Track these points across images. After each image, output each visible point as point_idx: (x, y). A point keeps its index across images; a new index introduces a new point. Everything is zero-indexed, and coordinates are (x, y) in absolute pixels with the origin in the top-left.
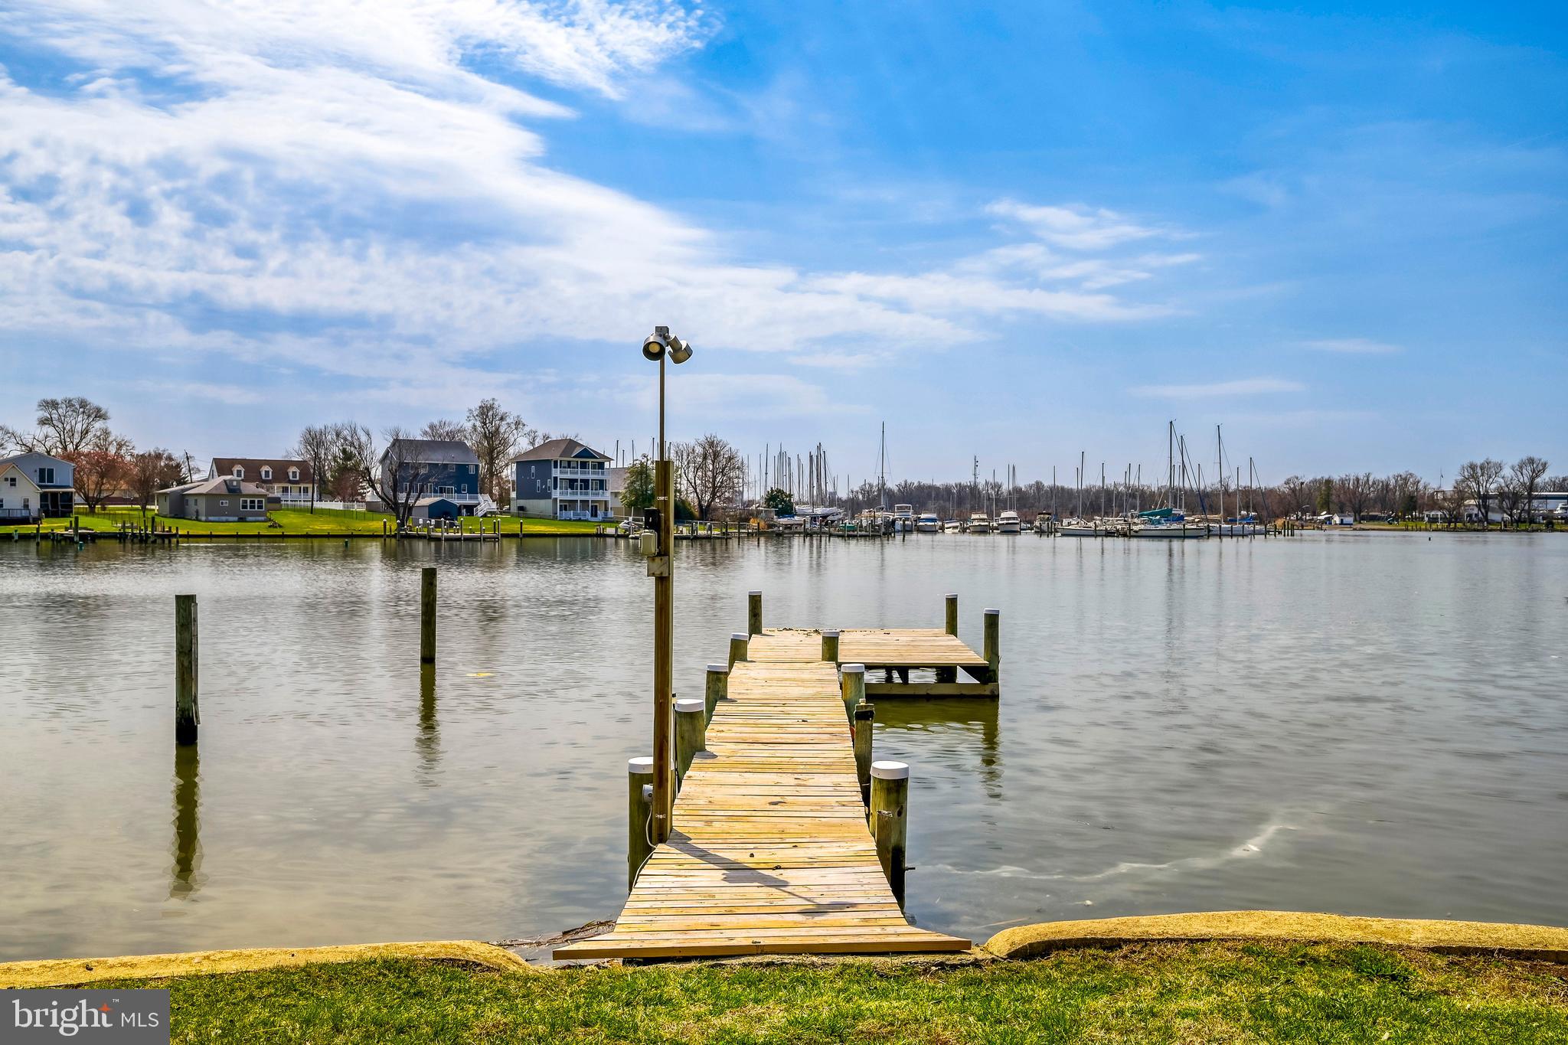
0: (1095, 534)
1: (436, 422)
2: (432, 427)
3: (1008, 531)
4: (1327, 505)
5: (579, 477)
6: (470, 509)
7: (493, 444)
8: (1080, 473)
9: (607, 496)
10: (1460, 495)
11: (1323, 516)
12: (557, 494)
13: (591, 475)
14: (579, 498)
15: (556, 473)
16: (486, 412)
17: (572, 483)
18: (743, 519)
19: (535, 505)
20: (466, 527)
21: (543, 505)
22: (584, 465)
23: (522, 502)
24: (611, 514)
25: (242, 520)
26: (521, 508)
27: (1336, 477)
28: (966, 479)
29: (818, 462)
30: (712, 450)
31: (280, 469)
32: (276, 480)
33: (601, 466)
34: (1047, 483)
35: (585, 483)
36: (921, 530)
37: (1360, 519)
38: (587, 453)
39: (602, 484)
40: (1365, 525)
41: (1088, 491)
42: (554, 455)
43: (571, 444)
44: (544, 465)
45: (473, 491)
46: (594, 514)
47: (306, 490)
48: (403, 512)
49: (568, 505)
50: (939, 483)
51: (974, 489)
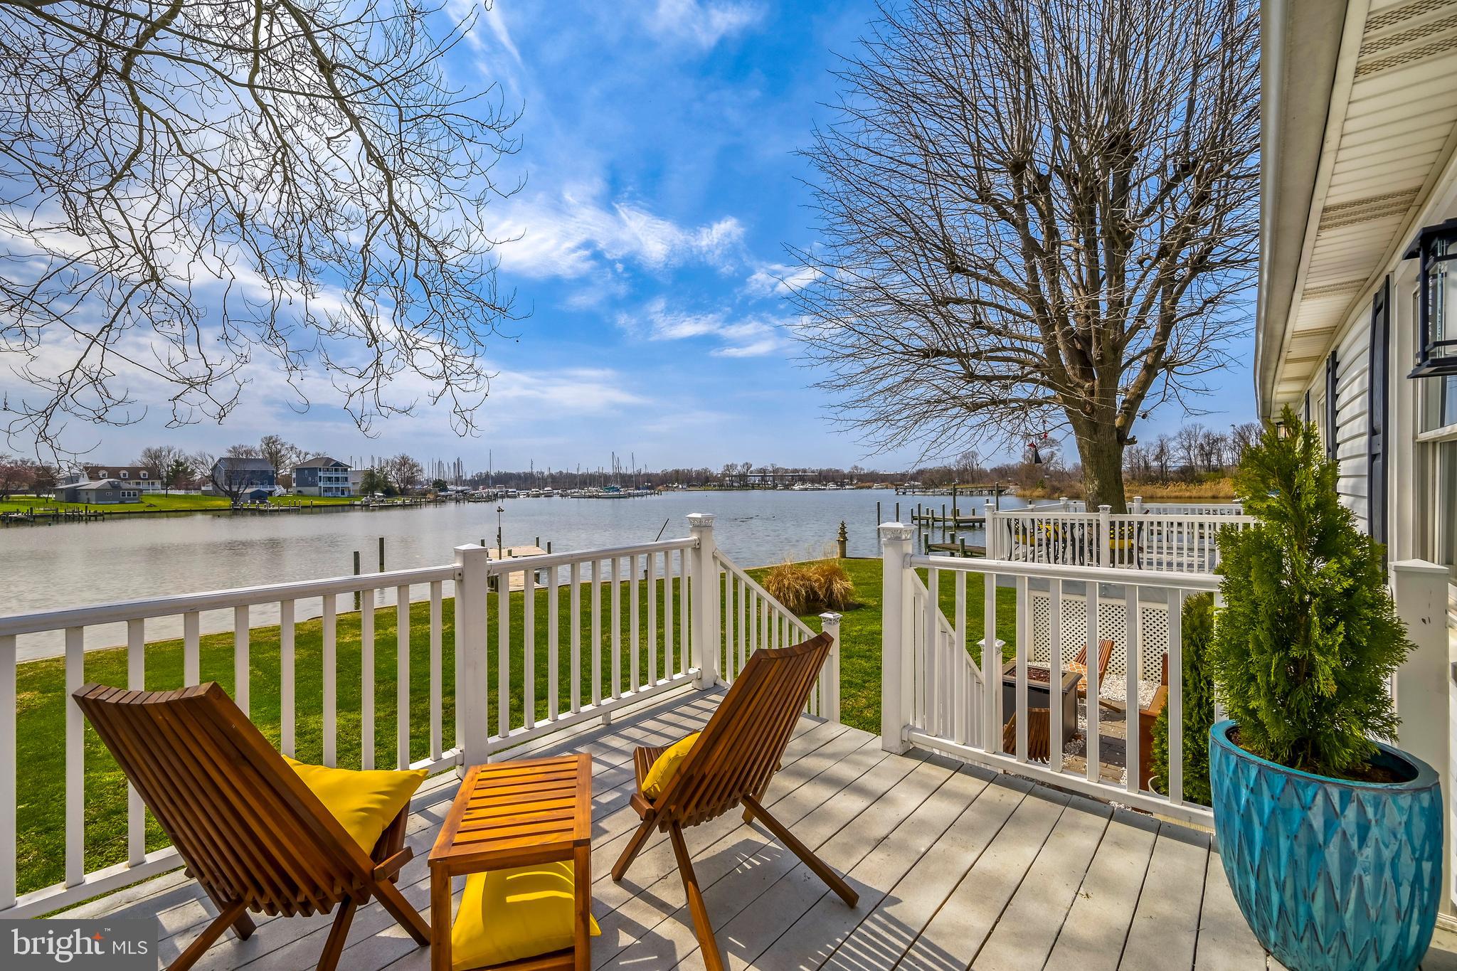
0: (585, 497)
1: (237, 445)
2: (234, 448)
3: (548, 495)
4: (677, 480)
5: (334, 476)
6: (270, 493)
7: (275, 457)
8: (578, 470)
9: (349, 485)
10: (724, 475)
11: (676, 485)
12: (321, 484)
13: (340, 475)
14: (334, 486)
15: (321, 474)
16: (270, 441)
17: (330, 479)
18: (424, 494)
19: (306, 490)
20: (271, 504)
21: (314, 490)
22: (336, 470)
23: (299, 489)
24: (352, 493)
25: (122, 502)
26: (299, 491)
27: (681, 468)
28: (528, 470)
29: (458, 465)
30: (404, 461)
31: (134, 472)
32: (130, 478)
33: (346, 470)
34: (565, 472)
35: (337, 479)
36: (508, 497)
37: (689, 486)
38: (338, 464)
39: (346, 479)
40: (692, 488)
41: (582, 475)
42: (320, 465)
43: (329, 460)
44: (313, 471)
45: (271, 484)
46: (343, 493)
47: (153, 484)
48: (234, 496)
49: (326, 490)
50: (514, 471)
51: (531, 474)
